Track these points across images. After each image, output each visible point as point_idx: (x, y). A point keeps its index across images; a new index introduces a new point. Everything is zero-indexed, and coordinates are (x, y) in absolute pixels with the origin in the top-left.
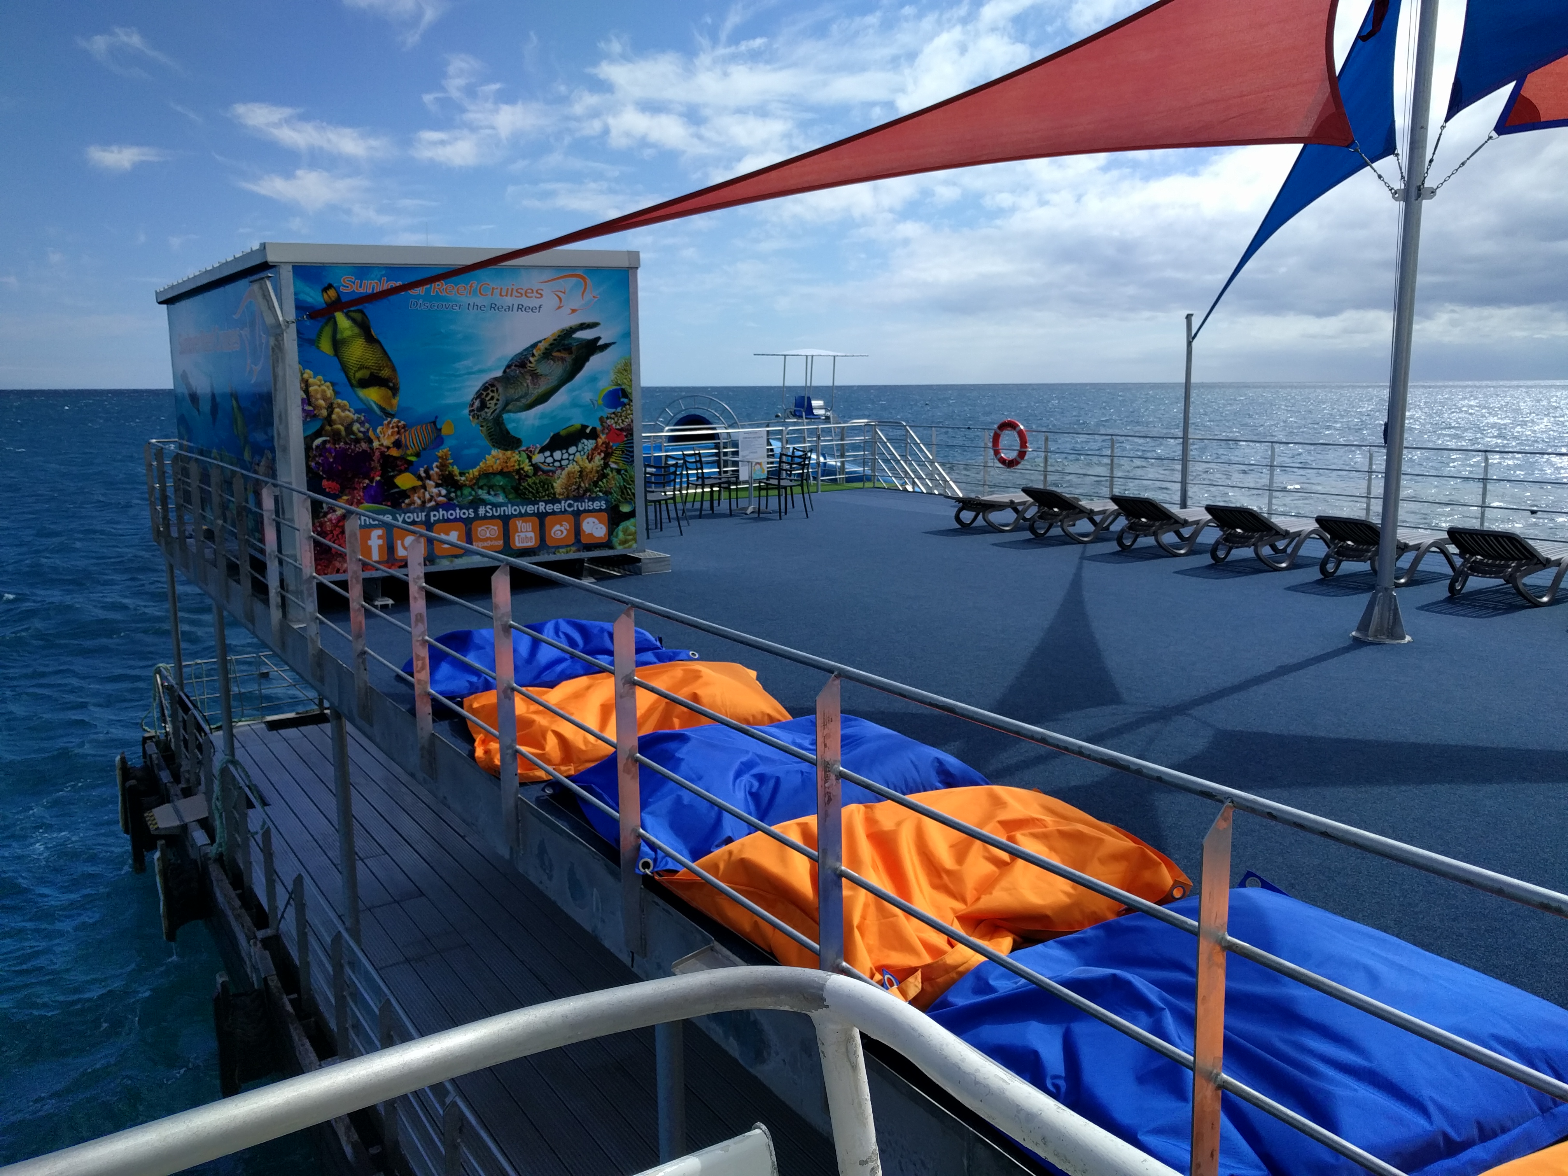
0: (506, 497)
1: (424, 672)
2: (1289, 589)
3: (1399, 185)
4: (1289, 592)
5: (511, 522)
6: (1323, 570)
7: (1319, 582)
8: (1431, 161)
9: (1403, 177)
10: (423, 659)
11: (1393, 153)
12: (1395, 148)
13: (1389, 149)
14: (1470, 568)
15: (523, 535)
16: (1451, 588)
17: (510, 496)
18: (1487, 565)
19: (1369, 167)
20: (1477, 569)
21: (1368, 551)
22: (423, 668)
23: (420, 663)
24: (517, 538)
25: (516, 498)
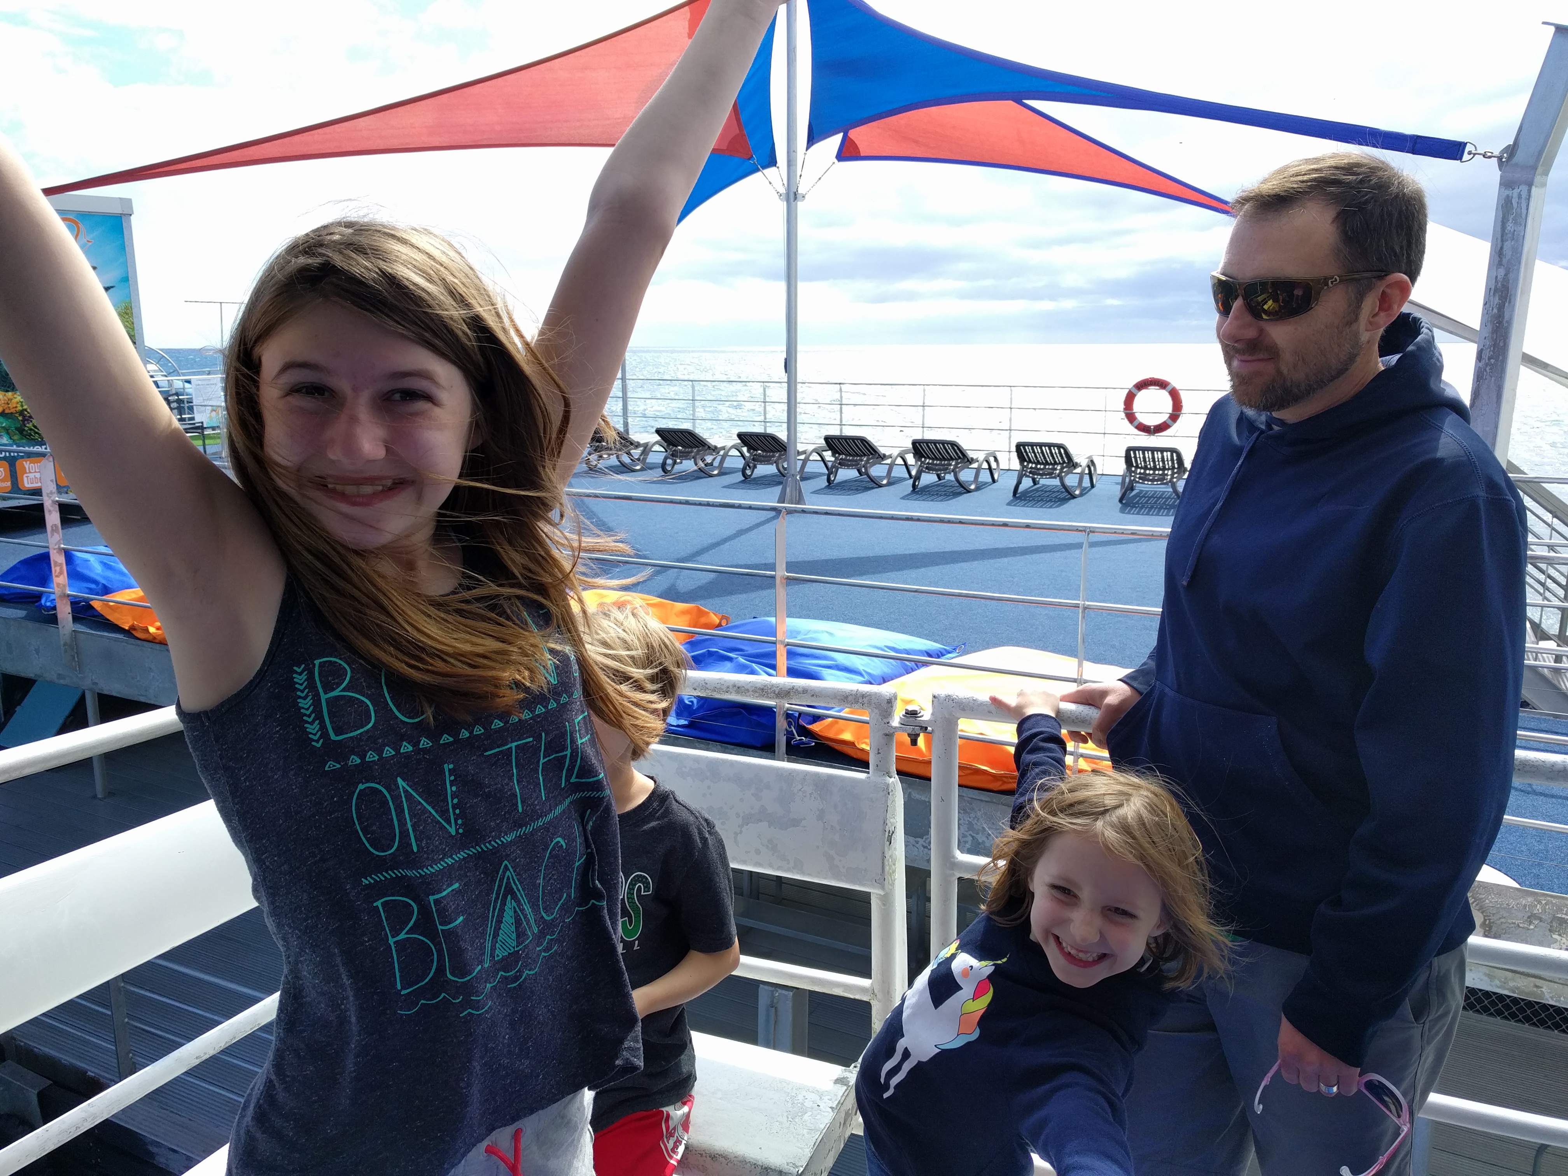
0: (11, 438)
1: (62, 577)
2: (724, 487)
3: (783, 190)
4: (725, 489)
5: (18, 463)
6: (744, 474)
7: (742, 482)
8: (801, 176)
9: (783, 184)
10: (61, 565)
11: (775, 166)
12: (776, 162)
13: (772, 162)
14: (840, 464)
15: (31, 476)
16: (829, 480)
17: (16, 437)
18: (849, 461)
19: (760, 173)
20: (842, 464)
21: (774, 456)
22: (61, 573)
23: (58, 569)
24: (25, 479)
25: (22, 439)
